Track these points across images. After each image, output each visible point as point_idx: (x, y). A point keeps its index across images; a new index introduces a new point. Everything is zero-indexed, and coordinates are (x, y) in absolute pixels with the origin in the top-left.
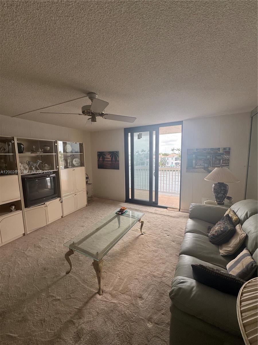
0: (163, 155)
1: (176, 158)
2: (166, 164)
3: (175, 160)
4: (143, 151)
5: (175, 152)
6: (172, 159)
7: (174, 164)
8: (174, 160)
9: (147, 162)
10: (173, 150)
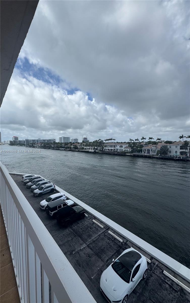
0: (166, 142)
1: (181, 146)
2: (168, 153)
5: (184, 139)
6: (176, 147)
7: (178, 154)
8: (179, 149)
9: (145, 150)
10: (181, 137)
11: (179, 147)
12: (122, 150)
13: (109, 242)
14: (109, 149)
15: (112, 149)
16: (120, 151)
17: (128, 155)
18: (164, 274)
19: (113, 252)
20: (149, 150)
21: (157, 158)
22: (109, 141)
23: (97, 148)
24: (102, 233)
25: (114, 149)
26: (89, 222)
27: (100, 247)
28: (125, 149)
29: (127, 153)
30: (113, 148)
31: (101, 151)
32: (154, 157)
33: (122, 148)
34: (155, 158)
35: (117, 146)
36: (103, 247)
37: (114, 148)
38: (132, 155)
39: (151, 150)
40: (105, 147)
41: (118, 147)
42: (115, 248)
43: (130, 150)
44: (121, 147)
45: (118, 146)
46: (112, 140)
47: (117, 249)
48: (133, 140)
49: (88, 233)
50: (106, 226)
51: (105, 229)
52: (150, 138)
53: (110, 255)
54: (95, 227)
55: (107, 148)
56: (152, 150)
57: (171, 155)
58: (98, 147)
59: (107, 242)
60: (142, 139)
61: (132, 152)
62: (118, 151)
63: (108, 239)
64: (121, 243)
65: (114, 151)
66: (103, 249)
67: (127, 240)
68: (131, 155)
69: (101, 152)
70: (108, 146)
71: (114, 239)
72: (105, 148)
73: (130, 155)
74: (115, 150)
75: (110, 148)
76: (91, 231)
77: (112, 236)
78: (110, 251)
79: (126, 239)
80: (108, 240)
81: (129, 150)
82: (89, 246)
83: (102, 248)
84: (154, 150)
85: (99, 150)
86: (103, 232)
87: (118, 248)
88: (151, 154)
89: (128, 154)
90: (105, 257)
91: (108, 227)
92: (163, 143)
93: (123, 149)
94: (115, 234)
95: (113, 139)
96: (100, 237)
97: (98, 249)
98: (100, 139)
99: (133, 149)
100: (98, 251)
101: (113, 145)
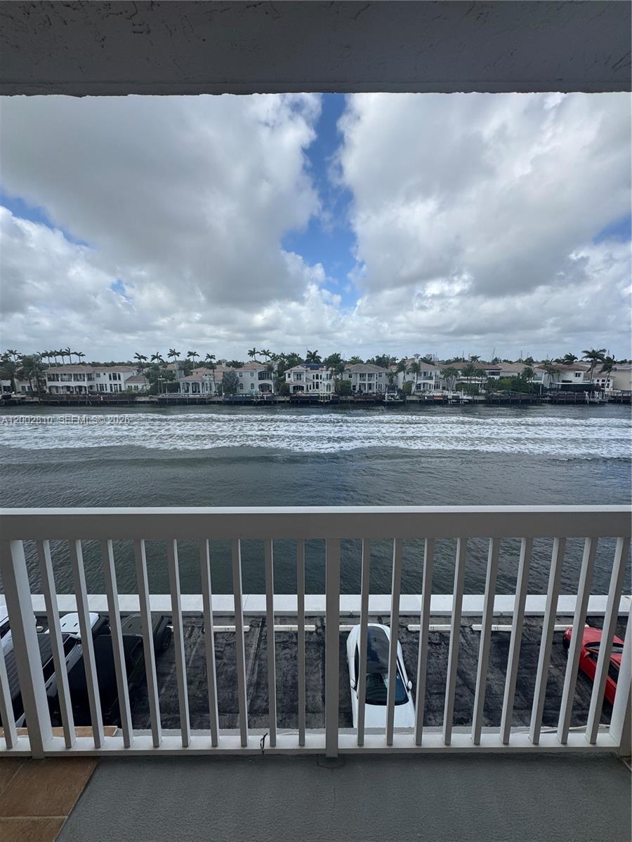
0: (229, 365)
1: (260, 374)
2: (238, 388)
3: (259, 379)
4: (173, 353)
5: (258, 357)
6: (252, 375)
7: (257, 389)
8: (257, 379)
9: (187, 384)
10: (252, 353)
11: (256, 376)
12: (120, 387)
13: (291, 655)
14: (68, 388)
15: (80, 387)
16: (111, 390)
17: (144, 402)
18: (411, 632)
19: (317, 669)
20: (196, 385)
21: (219, 403)
22: (59, 359)
23: (13, 383)
24: (259, 646)
25: (91, 387)
26: (195, 644)
27: (285, 687)
28: (130, 385)
29: (140, 395)
30: (85, 384)
31: (34, 394)
32: (211, 400)
33: (117, 382)
34: (214, 403)
35: (98, 376)
36: (289, 678)
37: (91, 383)
38: (156, 400)
39: (201, 383)
40: (50, 379)
41: (104, 379)
42: (315, 656)
43: (149, 387)
44: (115, 378)
45: (102, 374)
46: (68, 354)
47: (318, 654)
48: (145, 358)
49: (223, 676)
50: (253, 619)
51: (258, 630)
52: (191, 354)
53: (318, 680)
54: (229, 644)
55: (60, 384)
56: (203, 384)
57: (246, 394)
58: (15, 380)
59: (289, 656)
60: (170, 355)
61: (153, 391)
62: (105, 391)
63: (284, 648)
64: (314, 634)
65: (92, 393)
66: (294, 681)
67: (320, 617)
68: (153, 400)
69: (36, 399)
70: (64, 377)
71: (295, 637)
72: (49, 384)
73: (148, 402)
74: (95, 389)
75: (73, 384)
76: (225, 664)
77: (285, 632)
78: (311, 673)
79: (316, 617)
80: (287, 651)
81: (143, 386)
82: (255, 708)
83: (290, 683)
84: (209, 384)
85: (27, 393)
86: (260, 641)
87: (318, 651)
88: (204, 393)
89: (143, 399)
90: (314, 697)
91: (259, 617)
92: (224, 365)
93: (123, 384)
94: (288, 622)
95: (75, 353)
96: (260, 659)
97: (285, 693)
98: (11, 352)
99: (156, 384)
100: (289, 700)
101: (85, 371)
